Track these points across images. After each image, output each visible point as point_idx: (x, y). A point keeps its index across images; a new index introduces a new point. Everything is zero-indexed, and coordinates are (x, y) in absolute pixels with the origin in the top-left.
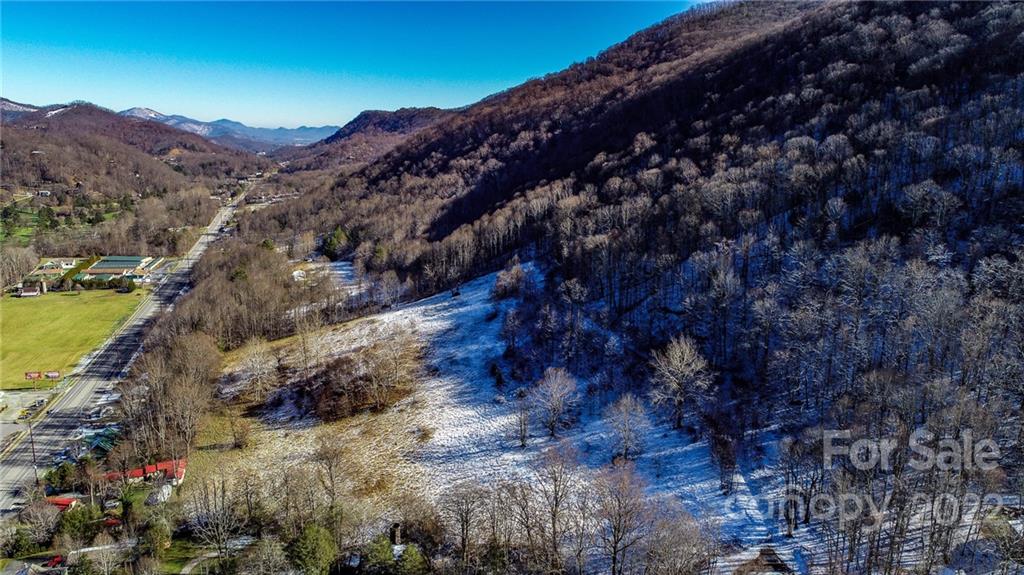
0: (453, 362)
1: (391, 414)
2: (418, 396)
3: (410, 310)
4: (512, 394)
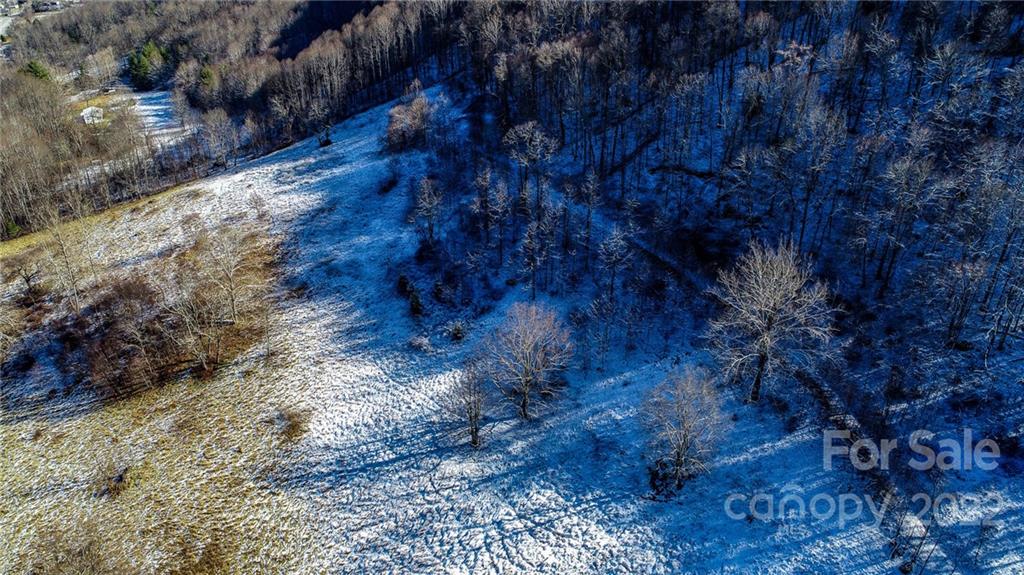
0: (331, 270)
1: (229, 381)
2: (275, 341)
3: (256, 171)
4: (441, 333)
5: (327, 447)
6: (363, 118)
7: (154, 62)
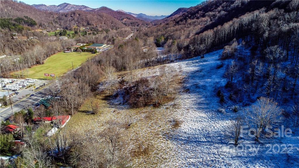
0: (197, 86)
1: (162, 109)
2: (176, 102)
3: (181, 63)
4: (230, 109)
5: (185, 133)
6: (215, 52)
7: (162, 40)
